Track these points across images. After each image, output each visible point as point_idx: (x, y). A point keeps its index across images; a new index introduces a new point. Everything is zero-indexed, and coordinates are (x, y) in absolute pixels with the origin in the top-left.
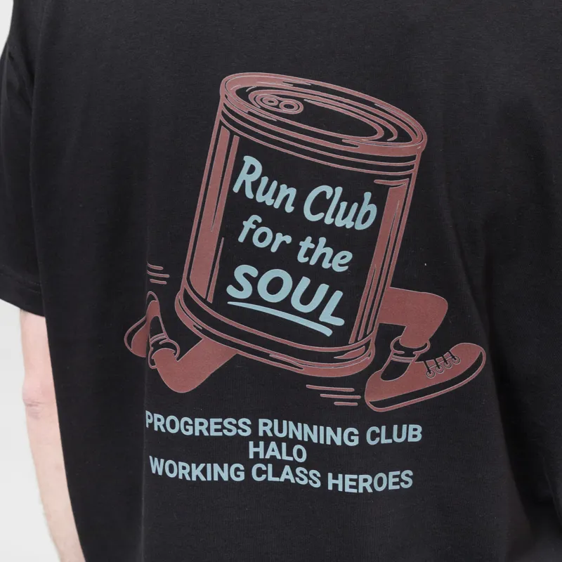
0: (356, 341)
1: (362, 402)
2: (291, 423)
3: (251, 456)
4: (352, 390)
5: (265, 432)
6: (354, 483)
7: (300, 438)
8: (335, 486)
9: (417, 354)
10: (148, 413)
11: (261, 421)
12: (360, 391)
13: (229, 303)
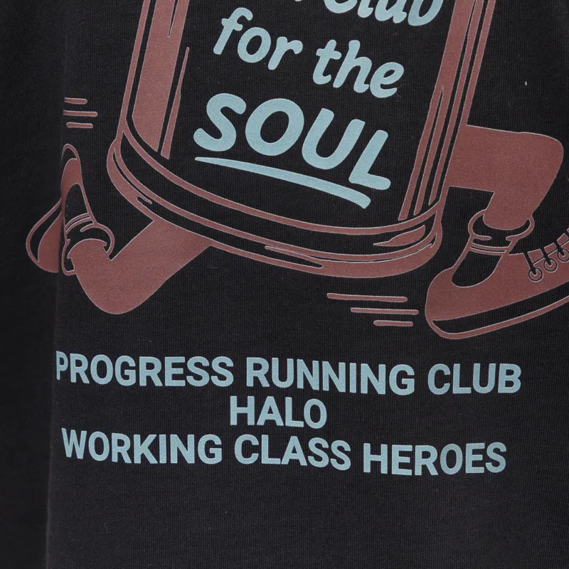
0: (411, 216)
1: (420, 320)
2: (301, 362)
3: (234, 422)
4: (403, 299)
5: (256, 379)
6: (407, 460)
7: (315, 387)
8: (375, 465)
9: (513, 240)
10: (60, 354)
11: (251, 361)
12: (417, 301)
13: (198, 159)
